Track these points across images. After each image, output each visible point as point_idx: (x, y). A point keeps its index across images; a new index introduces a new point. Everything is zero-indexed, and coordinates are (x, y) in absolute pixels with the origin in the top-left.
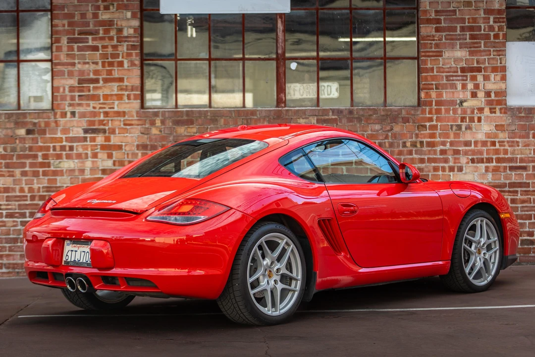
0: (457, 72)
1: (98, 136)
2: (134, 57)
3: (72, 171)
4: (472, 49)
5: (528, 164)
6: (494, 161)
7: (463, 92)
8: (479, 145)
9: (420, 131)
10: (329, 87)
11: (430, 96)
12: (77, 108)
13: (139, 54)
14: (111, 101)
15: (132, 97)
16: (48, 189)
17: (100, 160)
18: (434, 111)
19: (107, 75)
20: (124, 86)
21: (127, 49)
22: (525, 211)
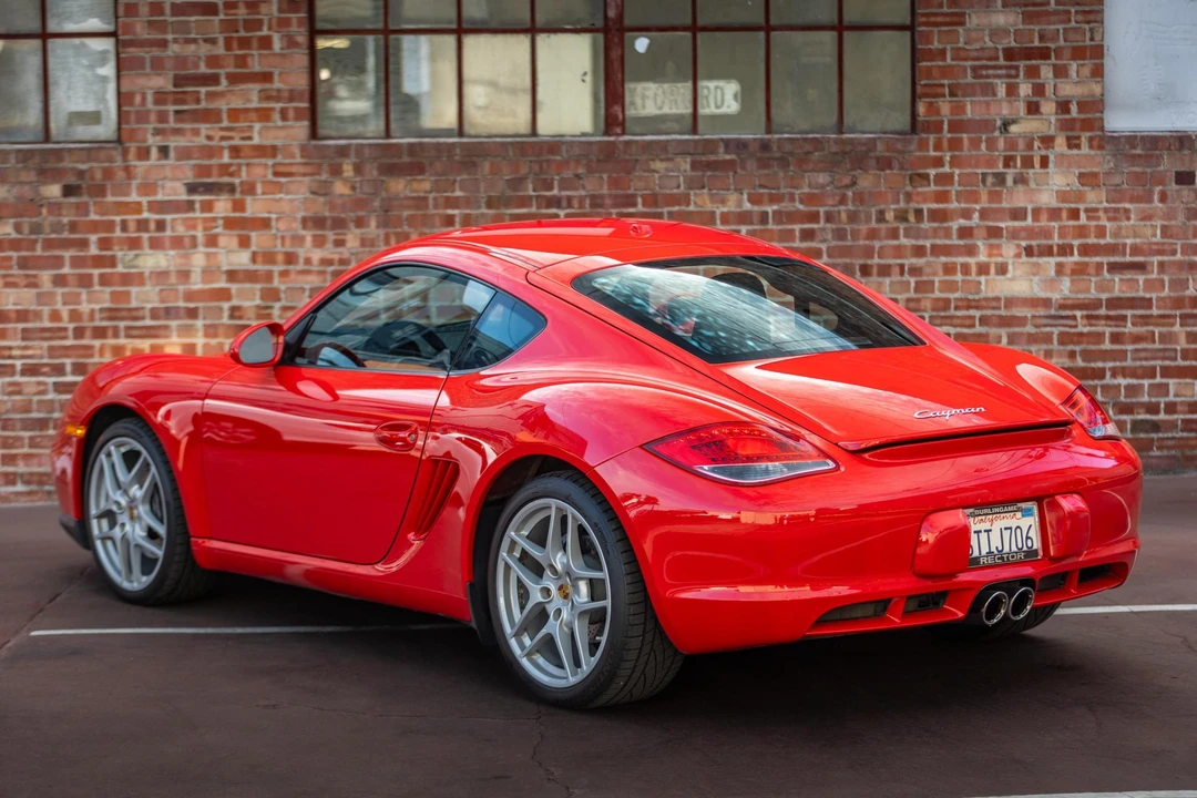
0: (997, 59)
1: (218, 200)
2: (294, 28)
3: (161, 275)
4: (1030, 8)
5: (1148, 259)
6: (1076, 252)
7: (1009, 102)
8: (1044, 216)
9: (914, 187)
10: (719, 92)
11: (938, 112)
12: (172, 138)
13: (306, 21)
14: (247, 124)
15: (291, 114)
16: (113, 314)
17: (223, 251)
18: (945, 144)
19: (236, 67)
20: (272, 89)
21: (280, 10)
22: (1140, 359)
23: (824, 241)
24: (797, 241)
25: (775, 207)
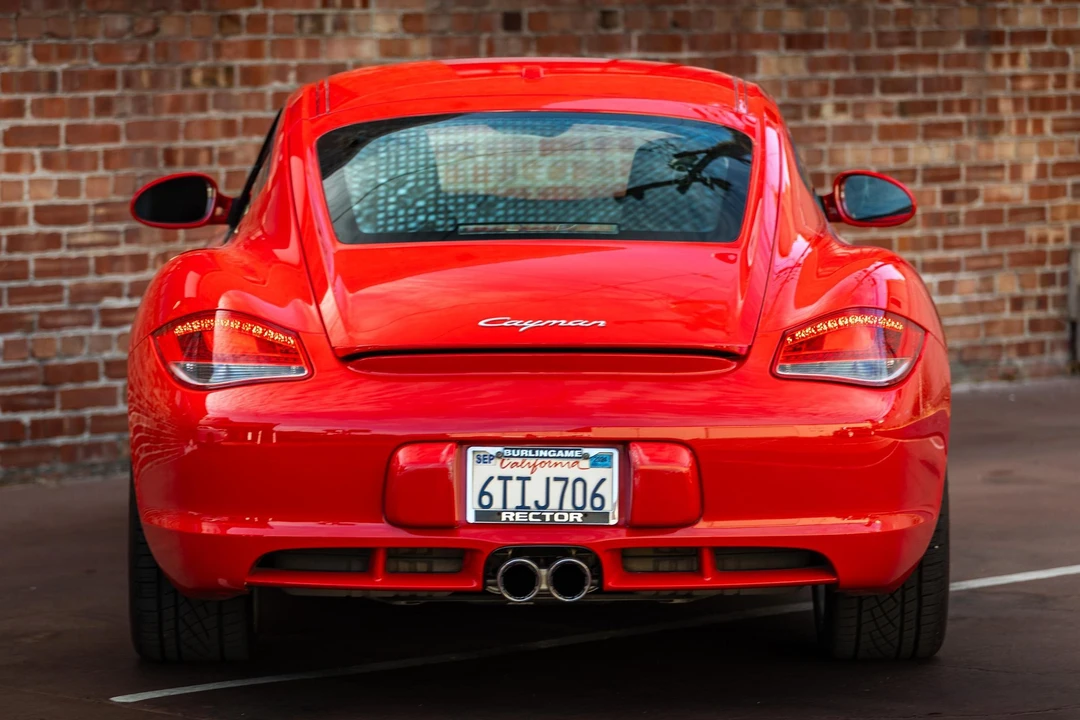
9: (226, 35)
23: (122, 115)
24: (92, 113)
25: (65, 66)
